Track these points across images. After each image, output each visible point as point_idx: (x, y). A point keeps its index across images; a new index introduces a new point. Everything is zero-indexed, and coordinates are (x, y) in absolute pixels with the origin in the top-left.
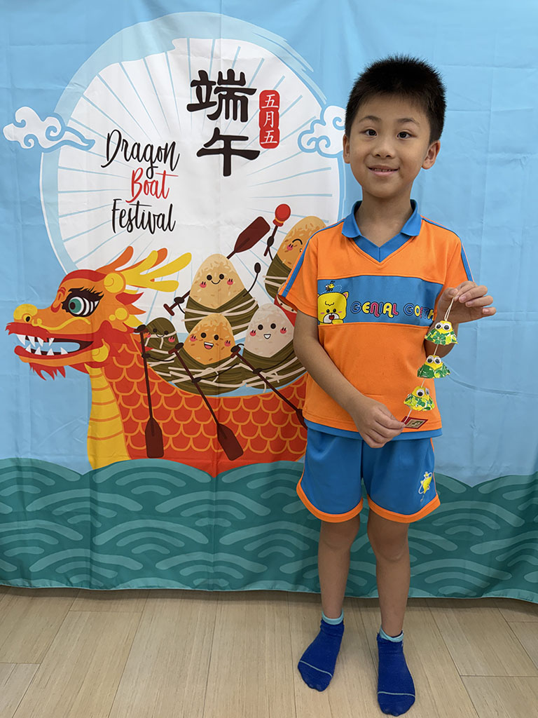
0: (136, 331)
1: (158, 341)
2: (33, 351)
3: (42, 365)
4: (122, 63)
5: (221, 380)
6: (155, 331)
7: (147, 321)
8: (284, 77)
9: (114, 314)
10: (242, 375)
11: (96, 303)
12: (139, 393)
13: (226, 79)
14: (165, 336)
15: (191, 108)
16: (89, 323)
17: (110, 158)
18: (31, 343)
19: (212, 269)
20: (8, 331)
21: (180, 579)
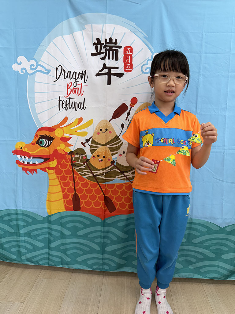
0: (69, 154)
1: (78, 158)
2: (24, 162)
3: (27, 169)
4: (63, 36)
5: (106, 176)
6: (77, 154)
7: (74, 150)
8: (135, 40)
9: (59, 146)
10: (116, 174)
11: (51, 141)
12: (70, 181)
13: (109, 42)
14: (82, 156)
15: (93, 55)
16: (48, 150)
17: (58, 77)
18: (22, 159)
19: (102, 126)
20: (13, 153)
21: (87, 265)
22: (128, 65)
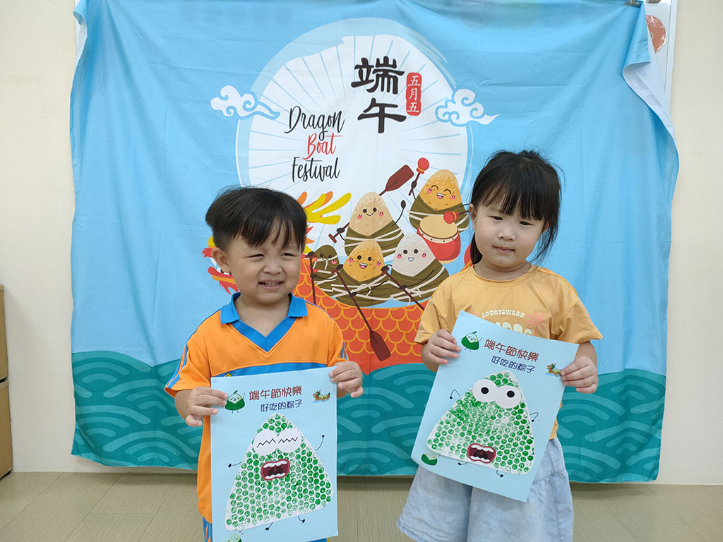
0: (306, 257)
3: (230, 283)
5: (373, 294)
6: (321, 256)
7: (315, 249)
8: (425, 65)
13: (382, 63)
14: (329, 259)
15: (354, 85)
19: (367, 204)
20: (204, 255)
22: (413, 104)
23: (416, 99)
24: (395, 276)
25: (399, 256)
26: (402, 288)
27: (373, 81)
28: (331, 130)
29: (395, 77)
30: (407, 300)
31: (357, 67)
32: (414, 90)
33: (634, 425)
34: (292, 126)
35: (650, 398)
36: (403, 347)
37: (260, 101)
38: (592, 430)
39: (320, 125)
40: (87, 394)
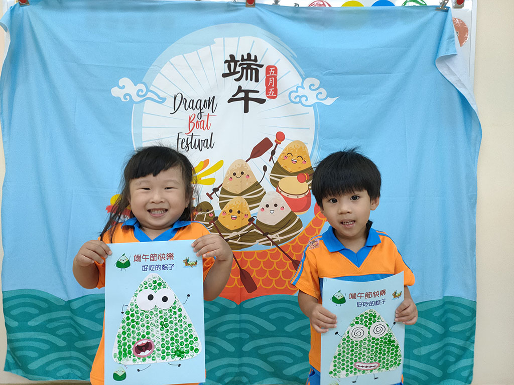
1: (203, 216)
4: (184, 55)
5: (242, 240)
6: (201, 210)
7: (196, 205)
8: (279, 59)
13: (246, 58)
14: (207, 213)
15: (224, 75)
19: (237, 169)
20: (107, 211)
22: (271, 89)
23: (273, 86)
24: (259, 225)
25: (263, 209)
26: (265, 235)
27: (239, 72)
28: (206, 111)
29: (257, 68)
30: (269, 244)
31: (226, 62)
32: (272, 79)
33: (452, 340)
34: (176, 109)
35: (464, 319)
36: (267, 282)
37: (151, 89)
38: (419, 345)
39: (198, 107)
40: (14, 324)
